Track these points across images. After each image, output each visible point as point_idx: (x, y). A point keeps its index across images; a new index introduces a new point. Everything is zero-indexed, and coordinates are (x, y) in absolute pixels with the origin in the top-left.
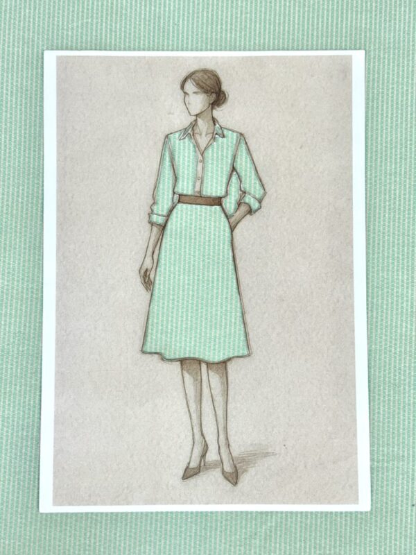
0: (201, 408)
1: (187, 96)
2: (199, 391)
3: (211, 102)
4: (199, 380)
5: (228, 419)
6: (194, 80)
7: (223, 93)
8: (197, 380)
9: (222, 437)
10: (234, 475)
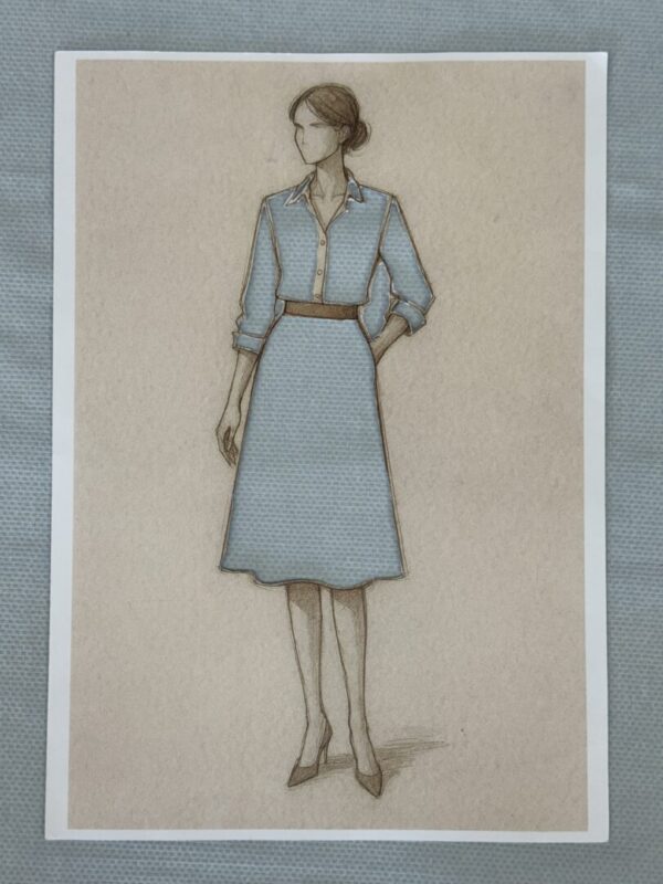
0: (320, 664)
1: (300, 130)
2: (316, 635)
3: (341, 141)
4: (318, 618)
5: (367, 684)
6: (313, 103)
7: (363, 125)
8: (313, 618)
9: (356, 715)
10: (377, 779)
